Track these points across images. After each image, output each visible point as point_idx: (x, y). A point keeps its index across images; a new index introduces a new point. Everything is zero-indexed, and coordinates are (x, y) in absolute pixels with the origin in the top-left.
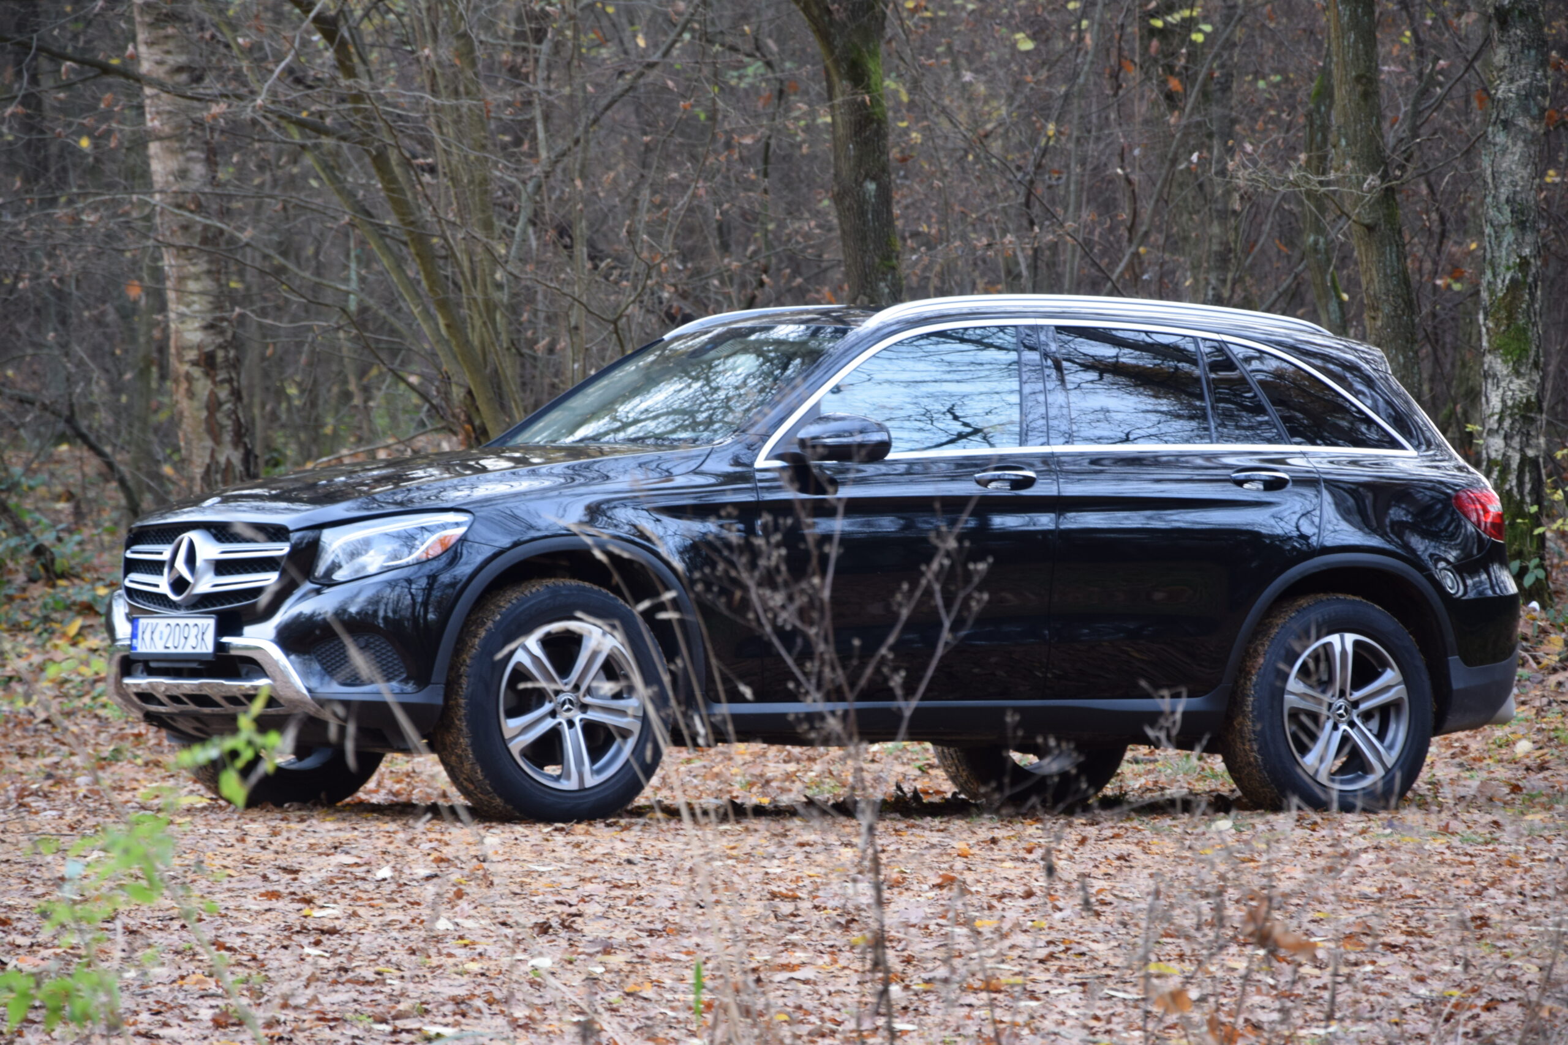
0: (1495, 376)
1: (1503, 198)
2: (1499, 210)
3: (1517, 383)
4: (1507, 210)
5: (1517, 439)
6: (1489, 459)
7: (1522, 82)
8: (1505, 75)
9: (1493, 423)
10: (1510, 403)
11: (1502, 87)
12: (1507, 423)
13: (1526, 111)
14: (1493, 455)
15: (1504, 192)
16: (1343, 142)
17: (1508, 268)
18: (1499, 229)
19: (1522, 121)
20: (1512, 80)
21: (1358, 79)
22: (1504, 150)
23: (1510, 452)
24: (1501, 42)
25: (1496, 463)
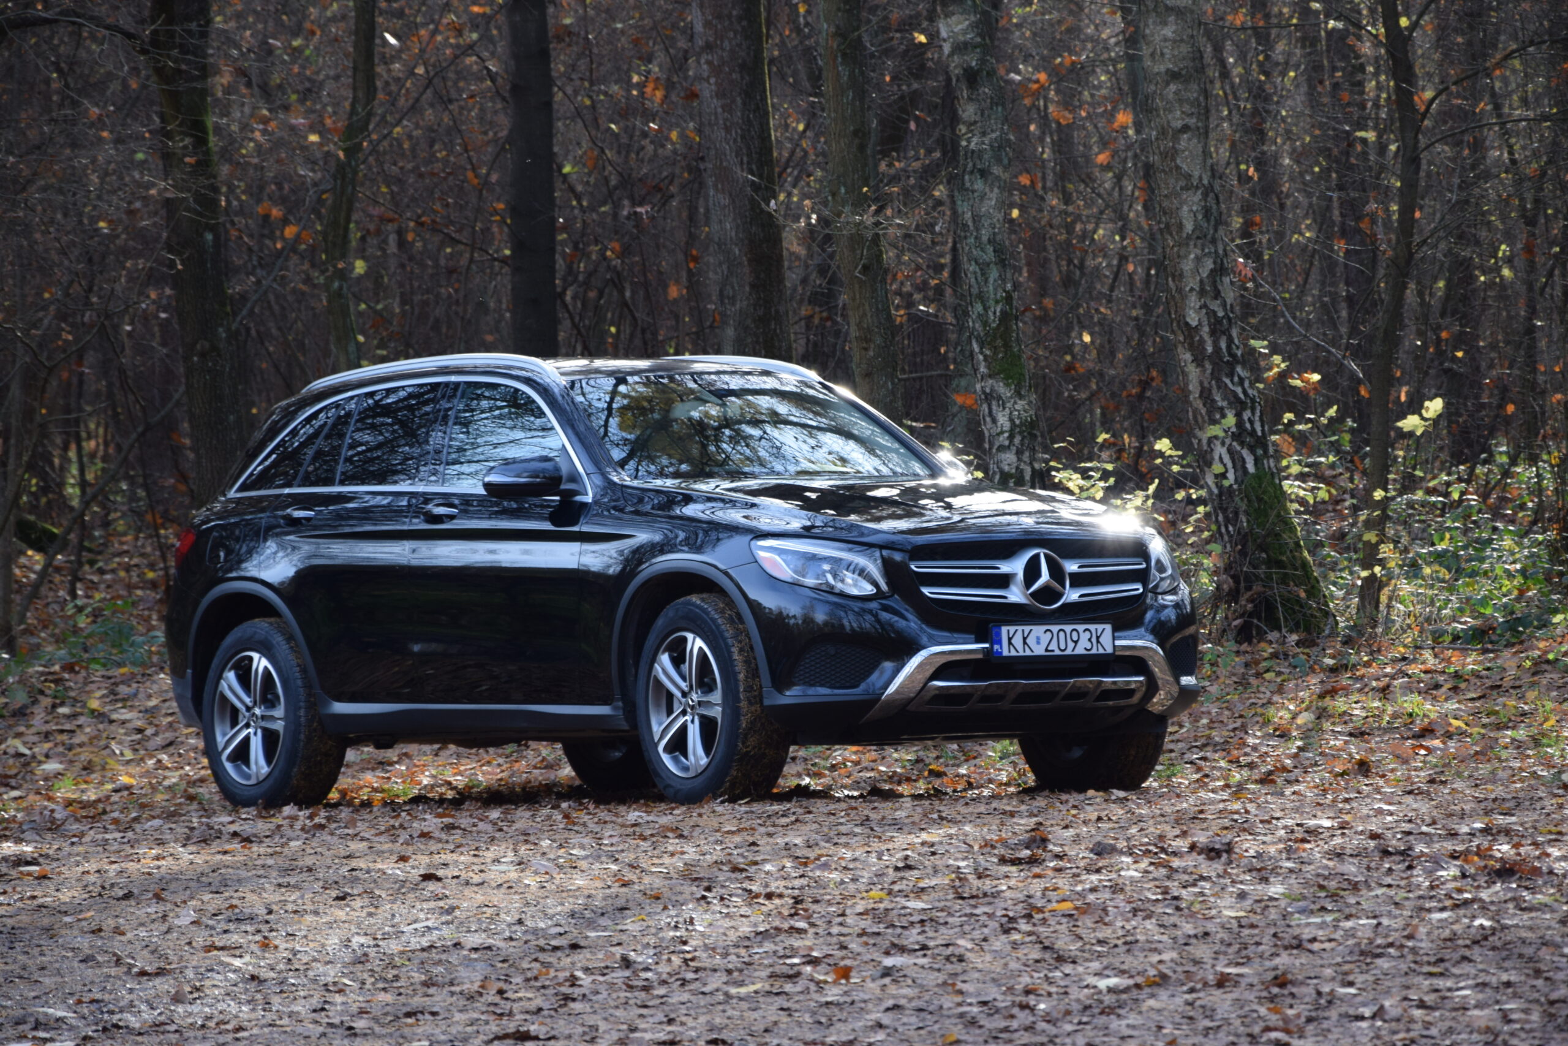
0: (999, 398)
1: (985, 239)
2: (982, 250)
3: (1021, 404)
4: (990, 249)
5: (1027, 454)
6: (1002, 472)
7: (994, 135)
8: (977, 129)
9: (1003, 440)
10: (1017, 422)
11: (975, 140)
12: (1017, 440)
13: (999, 161)
14: (1006, 468)
15: (985, 234)
16: (843, 190)
17: (997, 302)
18: (984, 267)
19: (997, 170)
20: (984, 134)
21: (855, 133)
22: (983, 197)
23: (1022, 466)
24: (970, 99)
25: (1010, 476)
